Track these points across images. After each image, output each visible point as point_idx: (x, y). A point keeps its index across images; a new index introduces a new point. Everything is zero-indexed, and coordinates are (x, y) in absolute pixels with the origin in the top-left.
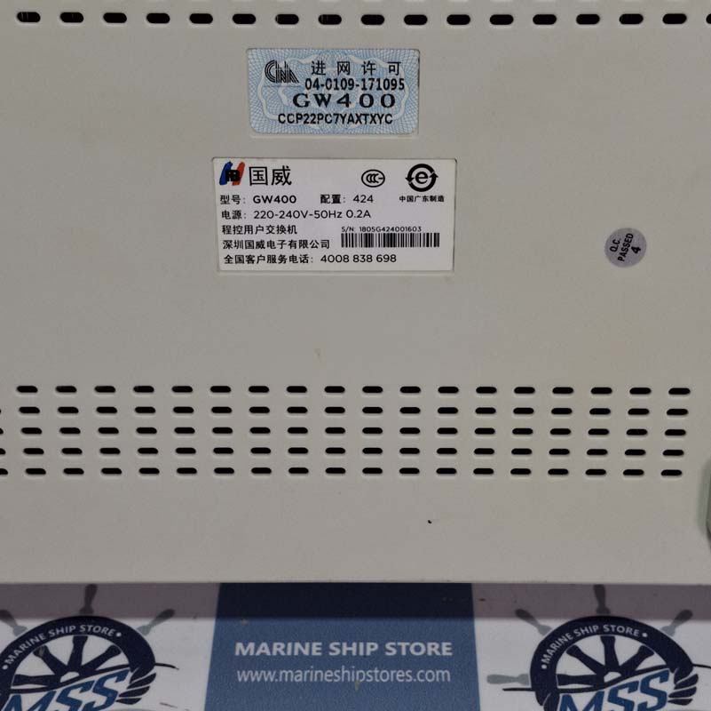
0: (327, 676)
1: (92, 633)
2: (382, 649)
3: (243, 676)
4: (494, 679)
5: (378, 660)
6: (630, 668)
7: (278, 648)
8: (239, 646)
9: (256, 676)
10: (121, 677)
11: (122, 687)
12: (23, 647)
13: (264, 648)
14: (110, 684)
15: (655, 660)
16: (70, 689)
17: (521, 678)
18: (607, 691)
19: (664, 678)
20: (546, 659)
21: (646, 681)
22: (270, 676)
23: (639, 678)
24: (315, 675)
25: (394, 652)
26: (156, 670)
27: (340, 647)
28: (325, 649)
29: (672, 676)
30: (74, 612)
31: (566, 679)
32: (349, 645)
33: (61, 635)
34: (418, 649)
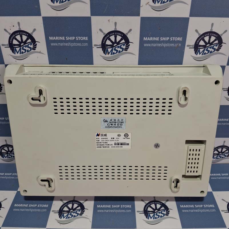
0: (112, 211)
1: (75, 203)
2: (120, 206)
3: (98, 211)
4: (138, 212)
5: (120, 208)
6: (159, 210)
7: (104, 206)
8: (98, 206)
9: (100, 211)
10: (79, 211)
11: (80, 213)
12: (64, 206)
13: (102, 206)
14: (78, 212)
15: (163, 208)
16: (71, 213)
17: (142, 211)
18: (155, 213)
19: (164, 211)
20: (146, 208)
21: (162, 212)
22: (103, 211)
23: (160, 211)
24: (110, 211)
25: (122, 207)
26: (85, 210)
27: (114, 206)
28: (111, 206)
29: (165, 211)
30: (72, 200)
31: (149, 211)
32: (115, 206)
33: (70, 204)
34: (126, 206)
